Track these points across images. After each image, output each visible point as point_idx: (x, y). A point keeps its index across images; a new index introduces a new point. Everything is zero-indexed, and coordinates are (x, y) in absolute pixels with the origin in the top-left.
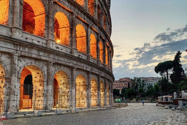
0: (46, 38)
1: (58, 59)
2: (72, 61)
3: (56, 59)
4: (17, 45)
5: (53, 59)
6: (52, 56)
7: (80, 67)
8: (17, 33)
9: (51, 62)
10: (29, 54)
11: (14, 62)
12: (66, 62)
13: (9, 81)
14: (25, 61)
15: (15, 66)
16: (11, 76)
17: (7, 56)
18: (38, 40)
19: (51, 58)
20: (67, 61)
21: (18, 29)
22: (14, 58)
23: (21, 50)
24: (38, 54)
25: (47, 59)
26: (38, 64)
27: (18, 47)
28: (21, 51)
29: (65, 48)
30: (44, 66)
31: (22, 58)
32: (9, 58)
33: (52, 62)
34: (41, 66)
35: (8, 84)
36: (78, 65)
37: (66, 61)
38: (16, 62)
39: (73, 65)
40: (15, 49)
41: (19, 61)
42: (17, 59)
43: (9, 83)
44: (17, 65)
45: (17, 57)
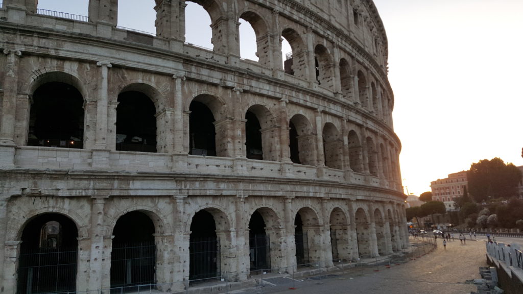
0: (231, 157)
1: (253, 189)
2: (282, 186)
3: (249, 190)
4: (181, 181)
5: (244, 190)
6: (241, 186)
7: (299, 194)
8: (181, 162)
9: (240, 198)
10: (202, 191)
11: (178, 209)
12: (270, 191)
13: (172, 240)
14: (197, 203)
15: (179, 215)
16: (174, 232)
17: (168, 200)
18: (217, 164)
19: (241, 190)
20: (272, 190)
21: (181, 157)
22: (177, 203)
23: (188, 187)
24: (217, 189)
25: (233, 193)
26: (218, 204)
27: (183, 184)
28: (188, 190)
29: (267, 165)
30: (230, 206)
31: (191, 199)
32: (170, 203)
33: (242, 197)
34: (225, 205)
35: (169, 246)
36: (297, 192)
37: (269, 189)
38: (181, 209)
39: (284, 195)
40: (179, 187)
41: (187, 205)
42: (182, 204)
43: (171, 244)
44: (182, 213)
45: (182, 201)
